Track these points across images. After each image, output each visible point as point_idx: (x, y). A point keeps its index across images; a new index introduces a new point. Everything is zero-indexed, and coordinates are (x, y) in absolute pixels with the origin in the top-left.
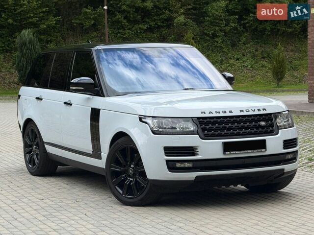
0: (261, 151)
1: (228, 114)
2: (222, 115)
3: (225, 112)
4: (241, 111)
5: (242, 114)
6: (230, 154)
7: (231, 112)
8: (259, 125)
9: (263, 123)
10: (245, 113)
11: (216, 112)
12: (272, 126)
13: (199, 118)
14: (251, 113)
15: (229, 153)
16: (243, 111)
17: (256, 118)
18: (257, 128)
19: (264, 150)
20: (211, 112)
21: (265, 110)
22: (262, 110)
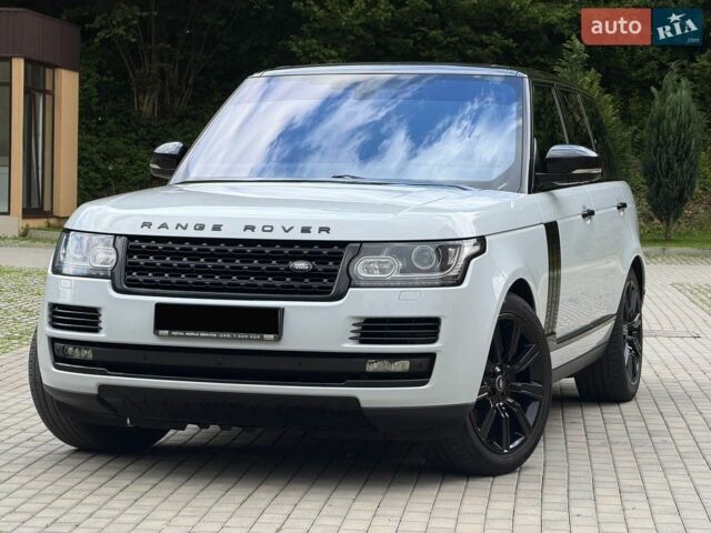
0: (262, 339)
1: (208, 233)
2: (191, 233)
3: (202, 227)
4: (247, 228)
5: (249, 235)
6: (170, 336)
7: (217, 228)
8: (288, 269)
9: (301, 265)
10: (258, 235)
11: (178, 225)
12: (332, 275)
13: (131, 238)
14: (278, 235)
15: (167, 332)
16: (252, 228)
17: (286, 251)
18: (279, 275)
19: (272, 336)
20: (164, 226)
21: (327, 230)
22: (314, 230)
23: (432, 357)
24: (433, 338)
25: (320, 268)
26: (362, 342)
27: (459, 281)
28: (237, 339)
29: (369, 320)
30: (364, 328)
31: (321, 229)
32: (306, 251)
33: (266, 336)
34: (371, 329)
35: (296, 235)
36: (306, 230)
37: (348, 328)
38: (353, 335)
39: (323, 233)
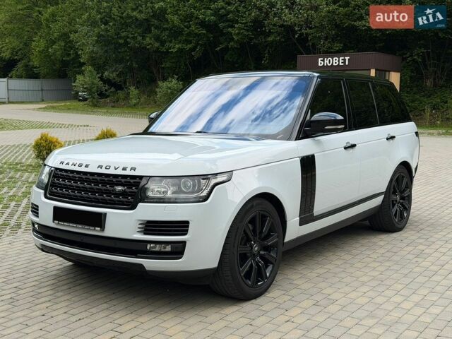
0: (95, 229)
1: (83, 169)
2: (77, 168)
3: (81, 166)
4: (99, 166)
5: (99, 171)
6: (58, 224)
7: (87, 166)
8: (113, 190)
10: (103, 171)
11: (73, 164)
12: (133, 195)
13: (56, 169)
14: (112, 171)
15: (58, 222)
16: (101, 167)
17: (114, 180)
18: (109, 193)
19: (99, 229)
20: (68, 164)
21: (134, 169)
22: (128, 169)
23: (184, 243)
24: (185, 232)
25: (128, 190)
26: (145, 234)
27: (206, 198)
28: (84, 228)
29: (149, 222)
30: (146, 226)
31: (132, 169)
32: (123, 180)
33: (97, 228)
34: (151, 227)
35: (120, 172)
36: (124, 169)
37: (136, 226)
38: (139, 230)
39: (133, 171)
